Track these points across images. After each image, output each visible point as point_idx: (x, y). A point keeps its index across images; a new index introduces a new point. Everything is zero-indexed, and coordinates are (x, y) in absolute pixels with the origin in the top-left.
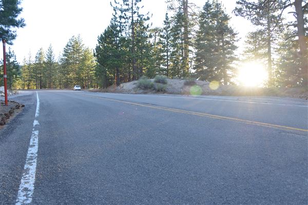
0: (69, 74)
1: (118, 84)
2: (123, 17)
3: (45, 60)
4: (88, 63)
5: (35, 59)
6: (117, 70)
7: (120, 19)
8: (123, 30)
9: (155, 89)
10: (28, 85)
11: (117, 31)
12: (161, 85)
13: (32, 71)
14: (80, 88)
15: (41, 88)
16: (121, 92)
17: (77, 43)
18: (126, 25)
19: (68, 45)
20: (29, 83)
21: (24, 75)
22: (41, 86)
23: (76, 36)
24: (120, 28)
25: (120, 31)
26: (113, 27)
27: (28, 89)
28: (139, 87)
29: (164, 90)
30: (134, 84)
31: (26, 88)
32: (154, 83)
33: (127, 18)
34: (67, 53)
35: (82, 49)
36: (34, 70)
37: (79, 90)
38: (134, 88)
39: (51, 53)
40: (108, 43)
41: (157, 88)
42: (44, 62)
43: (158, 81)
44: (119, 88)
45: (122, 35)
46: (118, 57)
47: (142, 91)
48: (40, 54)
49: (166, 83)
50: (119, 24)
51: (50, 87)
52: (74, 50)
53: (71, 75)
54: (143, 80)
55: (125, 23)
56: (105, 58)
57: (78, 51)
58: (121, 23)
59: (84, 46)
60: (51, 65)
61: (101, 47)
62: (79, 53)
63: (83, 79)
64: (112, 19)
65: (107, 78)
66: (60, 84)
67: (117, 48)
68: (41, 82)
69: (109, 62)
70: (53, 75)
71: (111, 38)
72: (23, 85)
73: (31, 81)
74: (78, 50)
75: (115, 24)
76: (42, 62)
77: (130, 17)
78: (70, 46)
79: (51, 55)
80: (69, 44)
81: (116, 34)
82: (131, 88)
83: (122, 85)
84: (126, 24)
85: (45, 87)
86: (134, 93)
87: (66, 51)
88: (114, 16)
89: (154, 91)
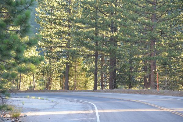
10: (66, 75)
13: (79, 15)
15: (113, 87)
20: (69, 66)
21: (50, 30)
22: (113, 74)
27: (66, 87)
31: (57, 85)
36: (86, 11)
51: (149, 83)
68: (113, 62)
70: (162, 33)
72: (47, 71)
73: (73, 55)
85: (131, 83)
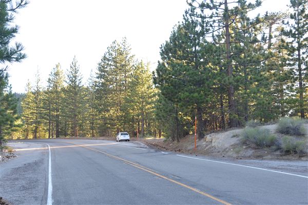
0: (108, 111)
1: (201, 136)
2: (208, 6)
3: (65, 85)
4: (142, 89)
5: (48, 84)
6: (199, 109)
7: (202, 11)
8: (207, 30)
9: (279, 149)
10: (35, 132)
11: (196, 33)
12: (292, 140)
13: (42, 105)
14: (127, 137)
15: (57, 136)
16: (209, 153)
17: (121, 54)
18: (214, 21)
19: (105, 58)
20: (37, 128)
21: (27, 112)
22: (57, 131)
23: (120, 41)
24: (203, 27)
25: (202, 34)
26: (189, 26)
27: (35, 137)
28: (245, 142)
29: (302, 152)
30: (234, 136)
31: (31, 136)
32: (276, 136)
33: (215, 7)
34: (104, 71)
35: (131, 64)
36: (45, 103)
37: (126, 140)
38: (234, 146)
39: (76, 73)
40: (181, 58)
41: (283, 146)
42: (63, 90)
43: (285, 131)
44: (203, 143)
45: (205, 42)
46: (199, 83)
47: (250, 152)
48: (57, 74)
49: (303, 135)
50: (200, 20)
51: (74, 135)
52: (116, 66)
53: (111, 112)
54: (252, 129)
55: (211, 17)
56: (175, 87)
57: (123, 68)
58: (203, 18)
59: (135, 59)
60: (76, 94)
61: (167, 66)
62: (126, 72)
63: (133, 120)
64: (186, 12)
65: (178, 123)
66: (92, 128)
67: (196, 67)
68: (57, 126)
69: (182, 95)
70: (79, 113)
71: (185, 48)
72: (26, 130)
73: (39, 123)
74: (123, 66)
75: (192, 21)
76: (59, 89)
77: (221, 4)
78: (109, 60)
79: (75, 77)
80: (107, 56)
81: (195, 40)
82: (227, 145)
83: (208, 137)
84: (214, 18)
85: (66, 135)
86: (235, 155)
87: (102, 69)
88: (190, 5)
89: (278, 153)
